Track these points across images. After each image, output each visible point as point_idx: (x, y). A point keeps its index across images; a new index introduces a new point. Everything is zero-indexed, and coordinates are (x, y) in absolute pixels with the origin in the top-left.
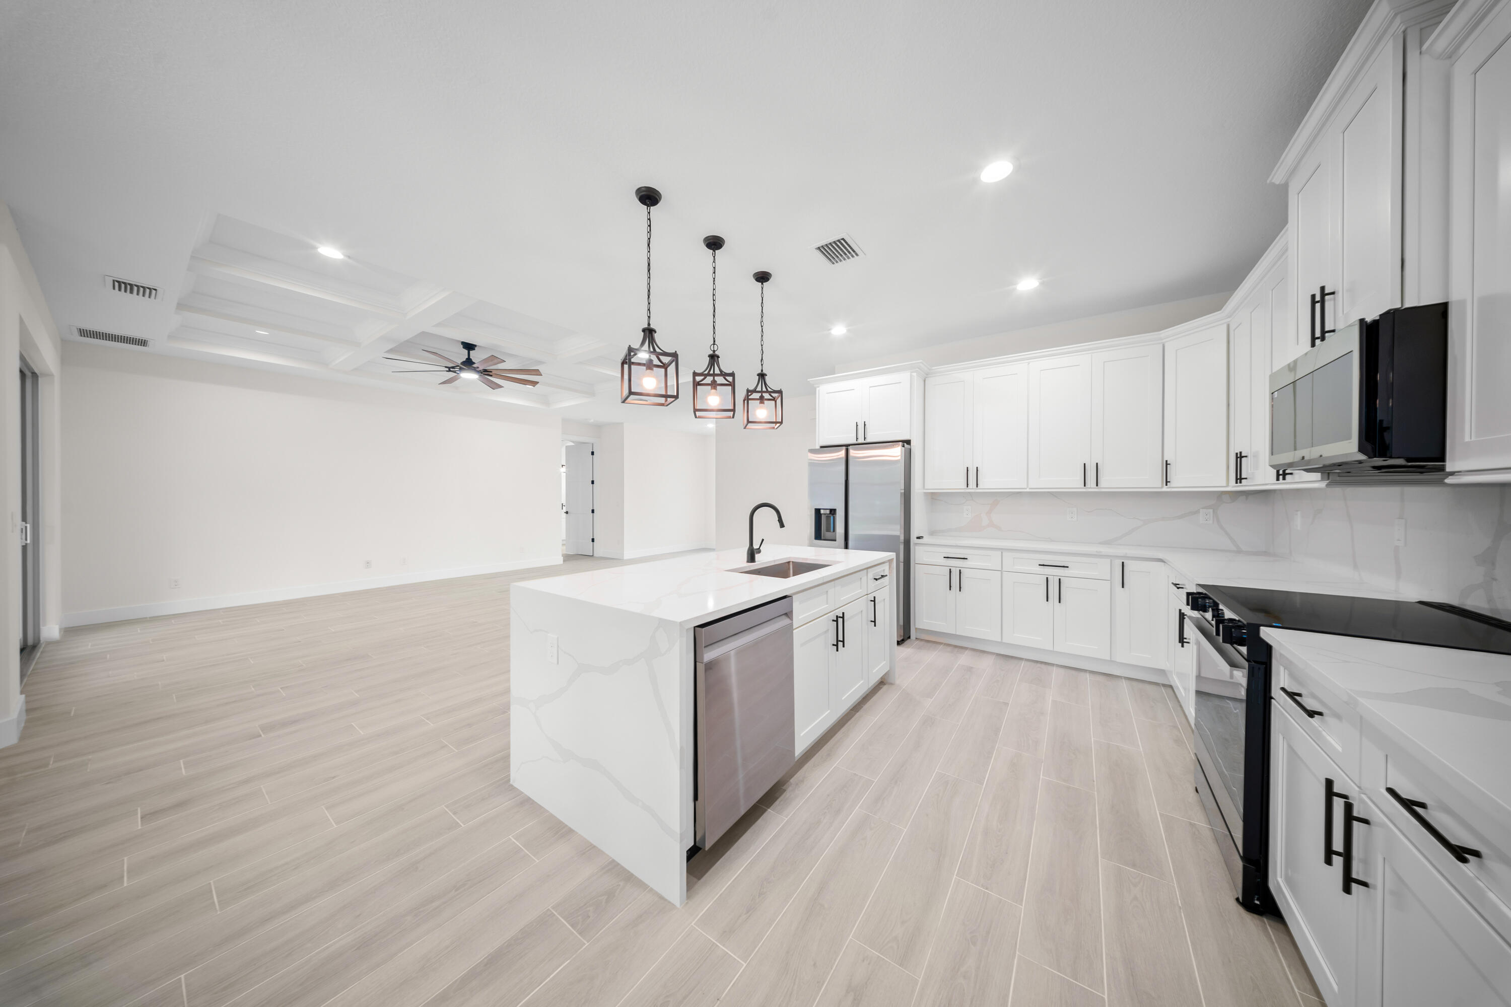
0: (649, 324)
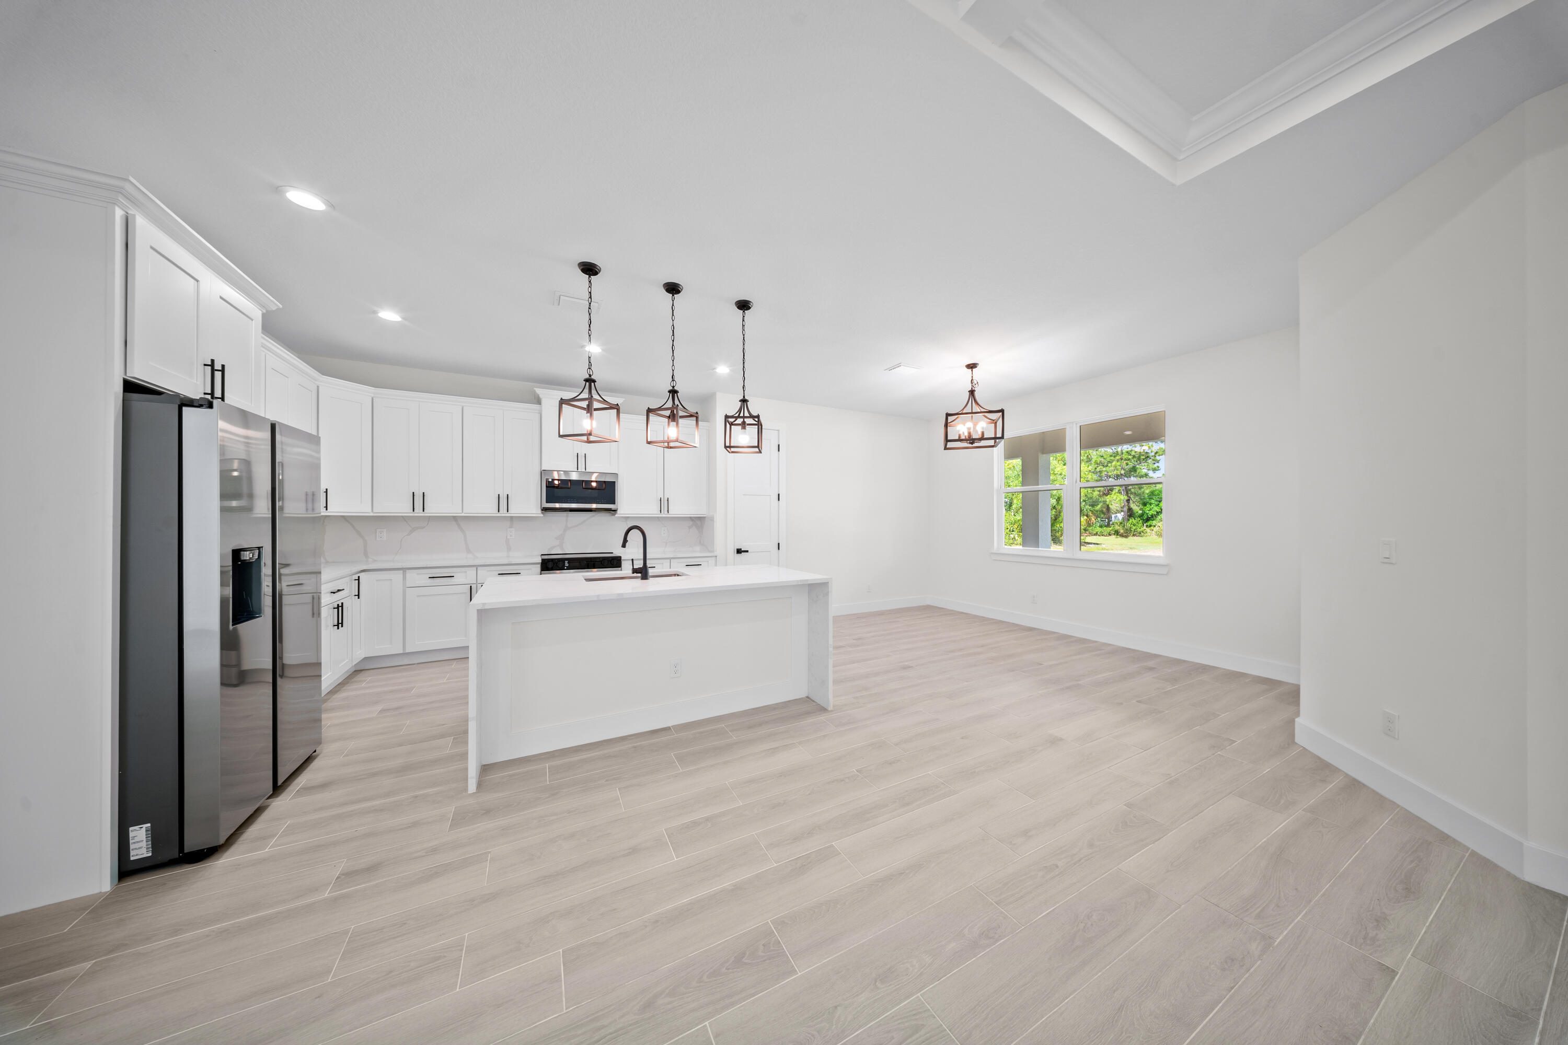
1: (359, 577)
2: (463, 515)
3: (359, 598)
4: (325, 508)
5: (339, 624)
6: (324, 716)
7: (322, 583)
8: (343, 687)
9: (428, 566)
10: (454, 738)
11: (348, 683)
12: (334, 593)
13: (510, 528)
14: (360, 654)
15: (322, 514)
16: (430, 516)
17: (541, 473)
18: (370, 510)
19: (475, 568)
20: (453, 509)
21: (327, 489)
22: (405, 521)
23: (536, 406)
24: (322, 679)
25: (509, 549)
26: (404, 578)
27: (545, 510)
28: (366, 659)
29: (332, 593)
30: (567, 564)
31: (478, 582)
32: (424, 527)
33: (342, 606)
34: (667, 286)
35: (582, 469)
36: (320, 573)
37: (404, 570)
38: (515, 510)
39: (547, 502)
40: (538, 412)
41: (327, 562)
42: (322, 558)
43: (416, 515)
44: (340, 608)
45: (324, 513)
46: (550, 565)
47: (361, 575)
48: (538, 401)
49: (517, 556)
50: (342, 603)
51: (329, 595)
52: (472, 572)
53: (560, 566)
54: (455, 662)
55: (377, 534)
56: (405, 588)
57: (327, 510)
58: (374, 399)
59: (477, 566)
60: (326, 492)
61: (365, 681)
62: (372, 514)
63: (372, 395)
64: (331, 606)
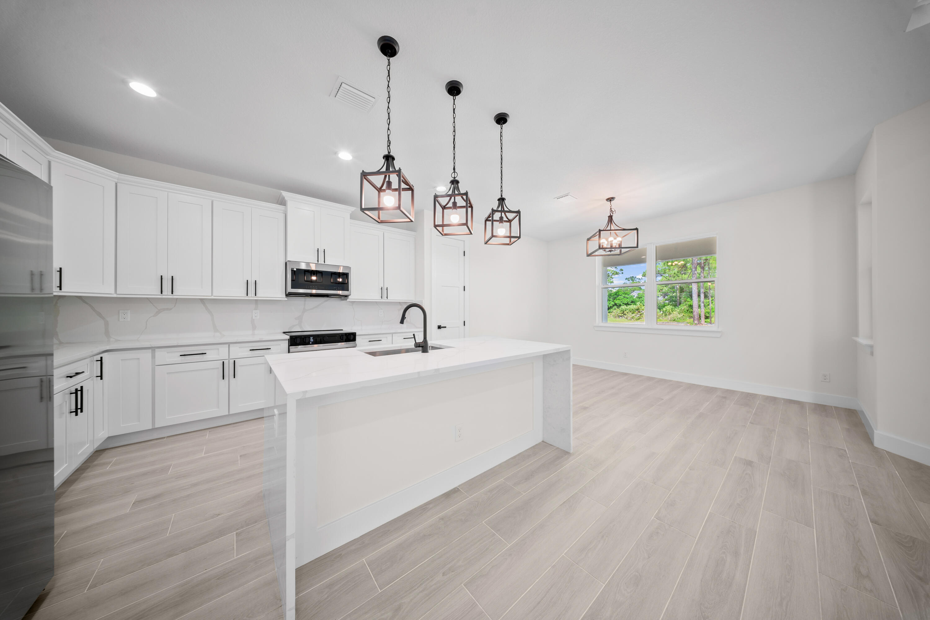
0: (502, 196)
1: (101, 358)
2: (213, 297)
3: (101, 379)
4: (59, 288)
5: (78, 409)
6: (57, 520)
7: (54, 367)
8: (83, 473)
9: (179, 345)
10: (236, 534)
11: (88, 467)
12: (71, 377)
13: (255, 310)
14: (102, 435)
15: (55, 294)
16: (177, 299)
17: (286, 263)
18: (112, 291)
19: (228, 345)
20: (205, 293)
21: (61, 269)
22: (152, 303)
23: (282, 207)
24: (55, 475)
25: (254, 328)
26: (153, 357)
27: (288, 295)
28: (109, 438)
29: (67, 377)
30: (312, 340)
31: (230, 358)
32: (171, 309)
33: (82, 390)
34: (450, 85)
35: (321, 261)
36: (52, 355)
37: (153, 349)
38: (262, 294)
39: (292, 287)
40: (282, 212)
41: (61, 343)
42: (54, 339)
43: (164, 297)
44: (78, 393)
45: (56, 292)
46: (298, 341)
47: (104, 356)
48: (282, 202)
49: (262, 334)
50: (82, 387)
51: (65, 379)
52: (224, 349)
53: (307, 341)
54: (208, 431)
55: (120, 315)
56: (154, 366)
57: (61, 289)
58: (118, 184)
59: (229, 344)
60: (60, 271)
61: (110, 463)
62: (115, 296)
63: (116, 181)
64: (68, 391)
